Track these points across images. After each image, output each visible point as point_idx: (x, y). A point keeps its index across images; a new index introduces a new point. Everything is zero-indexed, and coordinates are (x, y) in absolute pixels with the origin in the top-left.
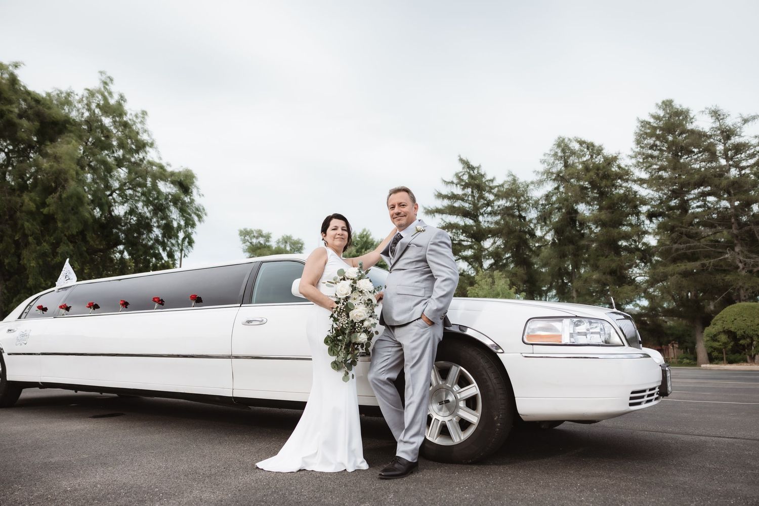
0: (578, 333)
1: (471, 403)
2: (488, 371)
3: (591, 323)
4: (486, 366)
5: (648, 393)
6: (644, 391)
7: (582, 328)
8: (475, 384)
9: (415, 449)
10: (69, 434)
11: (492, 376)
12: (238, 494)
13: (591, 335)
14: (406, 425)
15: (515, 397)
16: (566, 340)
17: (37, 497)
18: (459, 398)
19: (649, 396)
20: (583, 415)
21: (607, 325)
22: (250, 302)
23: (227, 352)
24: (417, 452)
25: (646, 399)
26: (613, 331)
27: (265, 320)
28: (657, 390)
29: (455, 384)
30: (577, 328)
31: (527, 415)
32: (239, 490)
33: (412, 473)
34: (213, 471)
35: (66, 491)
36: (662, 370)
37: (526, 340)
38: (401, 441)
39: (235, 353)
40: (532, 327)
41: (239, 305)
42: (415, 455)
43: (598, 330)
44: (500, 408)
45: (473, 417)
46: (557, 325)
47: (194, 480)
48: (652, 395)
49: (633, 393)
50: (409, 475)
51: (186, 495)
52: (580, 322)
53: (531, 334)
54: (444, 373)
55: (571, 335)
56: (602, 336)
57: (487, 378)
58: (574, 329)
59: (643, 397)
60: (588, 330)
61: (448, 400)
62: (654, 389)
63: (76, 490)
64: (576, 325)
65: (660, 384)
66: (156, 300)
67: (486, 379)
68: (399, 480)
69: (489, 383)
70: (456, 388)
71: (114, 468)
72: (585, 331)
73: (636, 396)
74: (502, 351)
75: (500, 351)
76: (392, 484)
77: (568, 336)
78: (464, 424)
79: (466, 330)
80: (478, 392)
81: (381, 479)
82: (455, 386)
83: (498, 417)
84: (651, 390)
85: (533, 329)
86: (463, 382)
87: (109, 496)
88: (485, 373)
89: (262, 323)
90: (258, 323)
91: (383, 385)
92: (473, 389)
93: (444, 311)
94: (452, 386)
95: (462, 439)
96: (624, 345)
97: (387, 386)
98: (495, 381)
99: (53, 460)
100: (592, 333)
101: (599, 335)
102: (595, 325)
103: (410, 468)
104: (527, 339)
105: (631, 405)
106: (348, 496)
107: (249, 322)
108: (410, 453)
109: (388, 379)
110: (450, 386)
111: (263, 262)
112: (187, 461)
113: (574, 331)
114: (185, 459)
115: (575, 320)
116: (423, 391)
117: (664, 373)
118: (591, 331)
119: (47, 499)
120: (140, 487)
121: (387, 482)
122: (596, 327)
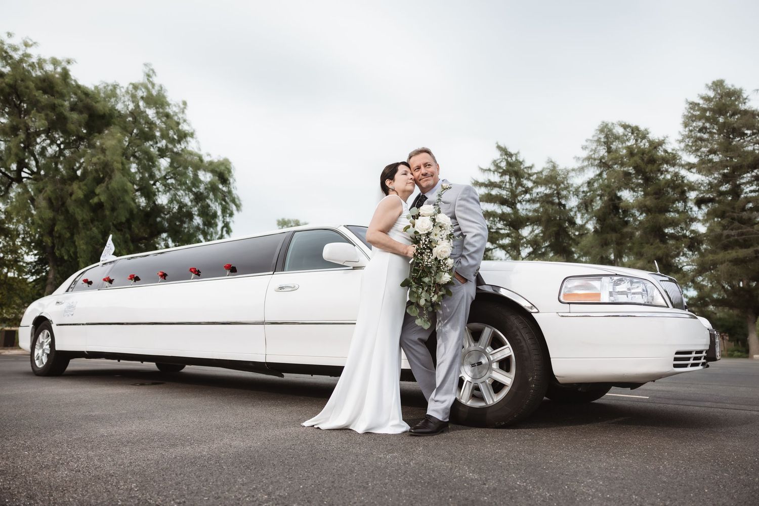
0: (618, 292)
1: (504, 364)
2: (522, 331)
3: (632, 283)
4: (520, 326)
5: (694, 355)
6: (690, 353)
7: (623, 287)
8: (509, 345)
9: (446, 408)
10: (111, 396)
11: (527, 337)
12: (267, 443)
13: (632, 295)
14: (438, 385)
15: (550, 358)
16: (605, 298)
17: (75, 439)
18: (492, 359)
19: (695, 359)
20: (623, 376)
21: (650, 285)
22: (283, 269)
23: (261, 319)
24: (448, 411)
25: (692, 361)
26: (656, 293)
27: (297, 286)
28: (704, 354)
29: (488, 346)
30: (617, 287)
31: (563, 377)
32: (269, 440)
33: (442, 432)
34: (245, 426)
35: (103, 436)
36: (710, 334)
37: (562, 299)
38: (433, 400)
39: (268, 319)
40: (569, 286)
41: (272, 273)
42: (446, 414)
43: (640, 290)
44: (535, 369)
45: (507, 379)
46: (596, 283)
47: (226, 431)
48: (699, 358)
49: (677, 353)
50: (440, 433)
51: (216, 442)
52: (620, 281)
53: (567, 293)
54: (476, 336)
55: (611, 294)
56: (644, 297)
57: (521, 338)
58: (613, 288)
59: (688, 359)
60: (629, 289)
61: (481, 362)
62: (701, 352)
63: (112, 435)
64: (616, 284)
65: (707, 348)
66: (193, 270)
67: (519, 339)
68: (428, 437)
69: (523, 344)
70: (489, 350)
71: (150, 421)
72: (625, 290)
73: (682, 357)
74: (537, 311)
75: (535, 310)
76: (422, 440)
77: (608, 294)
78: (497, 386)
79: (499, 290)
80: (512, 353)
81: (411, 435)
82: (488, 348)
83: (533, 378)
84: (697, 352)
85: (570, 288)
86: (496, 343)
87: (143, 441)
88: (519, 334)
89: (293, 289)
90: (290, 289)
91: (414, 345)
92: (507, 351)
93: (476, 268)
94: (485, 348)
95: (495, 401)
96: (668, 307)
97: (418, 346)
98: (529, 342)
99: (93, 414)
100: (634, 294)
101: (641, 295)
102: (636, 285)
103: (440, 428)
104: (564, 298)
105: (675, 366)
106: (377, 448)
107: (281, 288)
108: (441, 412)
109: (419, 339)
110: (483, 348)
111: (295, 232)
112: (220, 418)
113: (613, 289)
114: (218, 416)
115: (616, 278)
116: (455, 350)
117: (712, 337)
118: (633, 291)
119: (84, 441)
120: (173, 435)
121: (416, 438)
122: (638, 287)
